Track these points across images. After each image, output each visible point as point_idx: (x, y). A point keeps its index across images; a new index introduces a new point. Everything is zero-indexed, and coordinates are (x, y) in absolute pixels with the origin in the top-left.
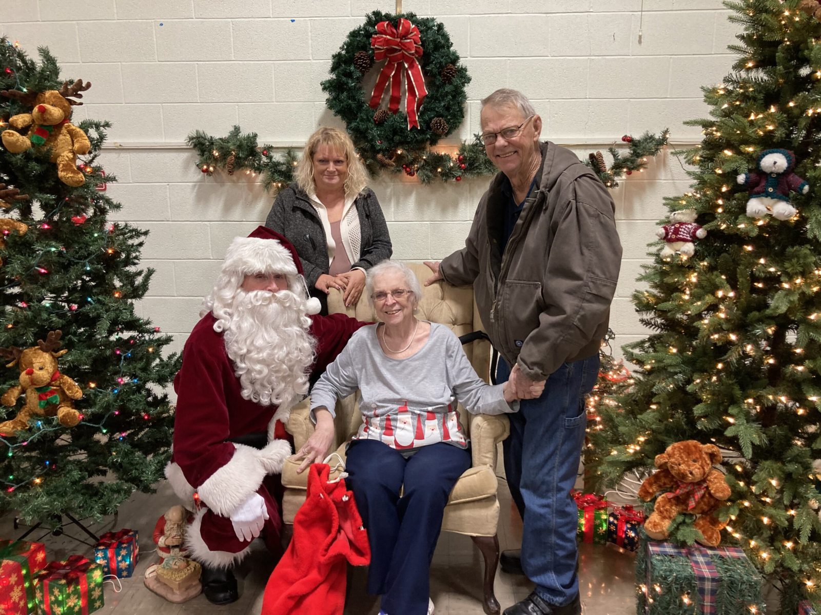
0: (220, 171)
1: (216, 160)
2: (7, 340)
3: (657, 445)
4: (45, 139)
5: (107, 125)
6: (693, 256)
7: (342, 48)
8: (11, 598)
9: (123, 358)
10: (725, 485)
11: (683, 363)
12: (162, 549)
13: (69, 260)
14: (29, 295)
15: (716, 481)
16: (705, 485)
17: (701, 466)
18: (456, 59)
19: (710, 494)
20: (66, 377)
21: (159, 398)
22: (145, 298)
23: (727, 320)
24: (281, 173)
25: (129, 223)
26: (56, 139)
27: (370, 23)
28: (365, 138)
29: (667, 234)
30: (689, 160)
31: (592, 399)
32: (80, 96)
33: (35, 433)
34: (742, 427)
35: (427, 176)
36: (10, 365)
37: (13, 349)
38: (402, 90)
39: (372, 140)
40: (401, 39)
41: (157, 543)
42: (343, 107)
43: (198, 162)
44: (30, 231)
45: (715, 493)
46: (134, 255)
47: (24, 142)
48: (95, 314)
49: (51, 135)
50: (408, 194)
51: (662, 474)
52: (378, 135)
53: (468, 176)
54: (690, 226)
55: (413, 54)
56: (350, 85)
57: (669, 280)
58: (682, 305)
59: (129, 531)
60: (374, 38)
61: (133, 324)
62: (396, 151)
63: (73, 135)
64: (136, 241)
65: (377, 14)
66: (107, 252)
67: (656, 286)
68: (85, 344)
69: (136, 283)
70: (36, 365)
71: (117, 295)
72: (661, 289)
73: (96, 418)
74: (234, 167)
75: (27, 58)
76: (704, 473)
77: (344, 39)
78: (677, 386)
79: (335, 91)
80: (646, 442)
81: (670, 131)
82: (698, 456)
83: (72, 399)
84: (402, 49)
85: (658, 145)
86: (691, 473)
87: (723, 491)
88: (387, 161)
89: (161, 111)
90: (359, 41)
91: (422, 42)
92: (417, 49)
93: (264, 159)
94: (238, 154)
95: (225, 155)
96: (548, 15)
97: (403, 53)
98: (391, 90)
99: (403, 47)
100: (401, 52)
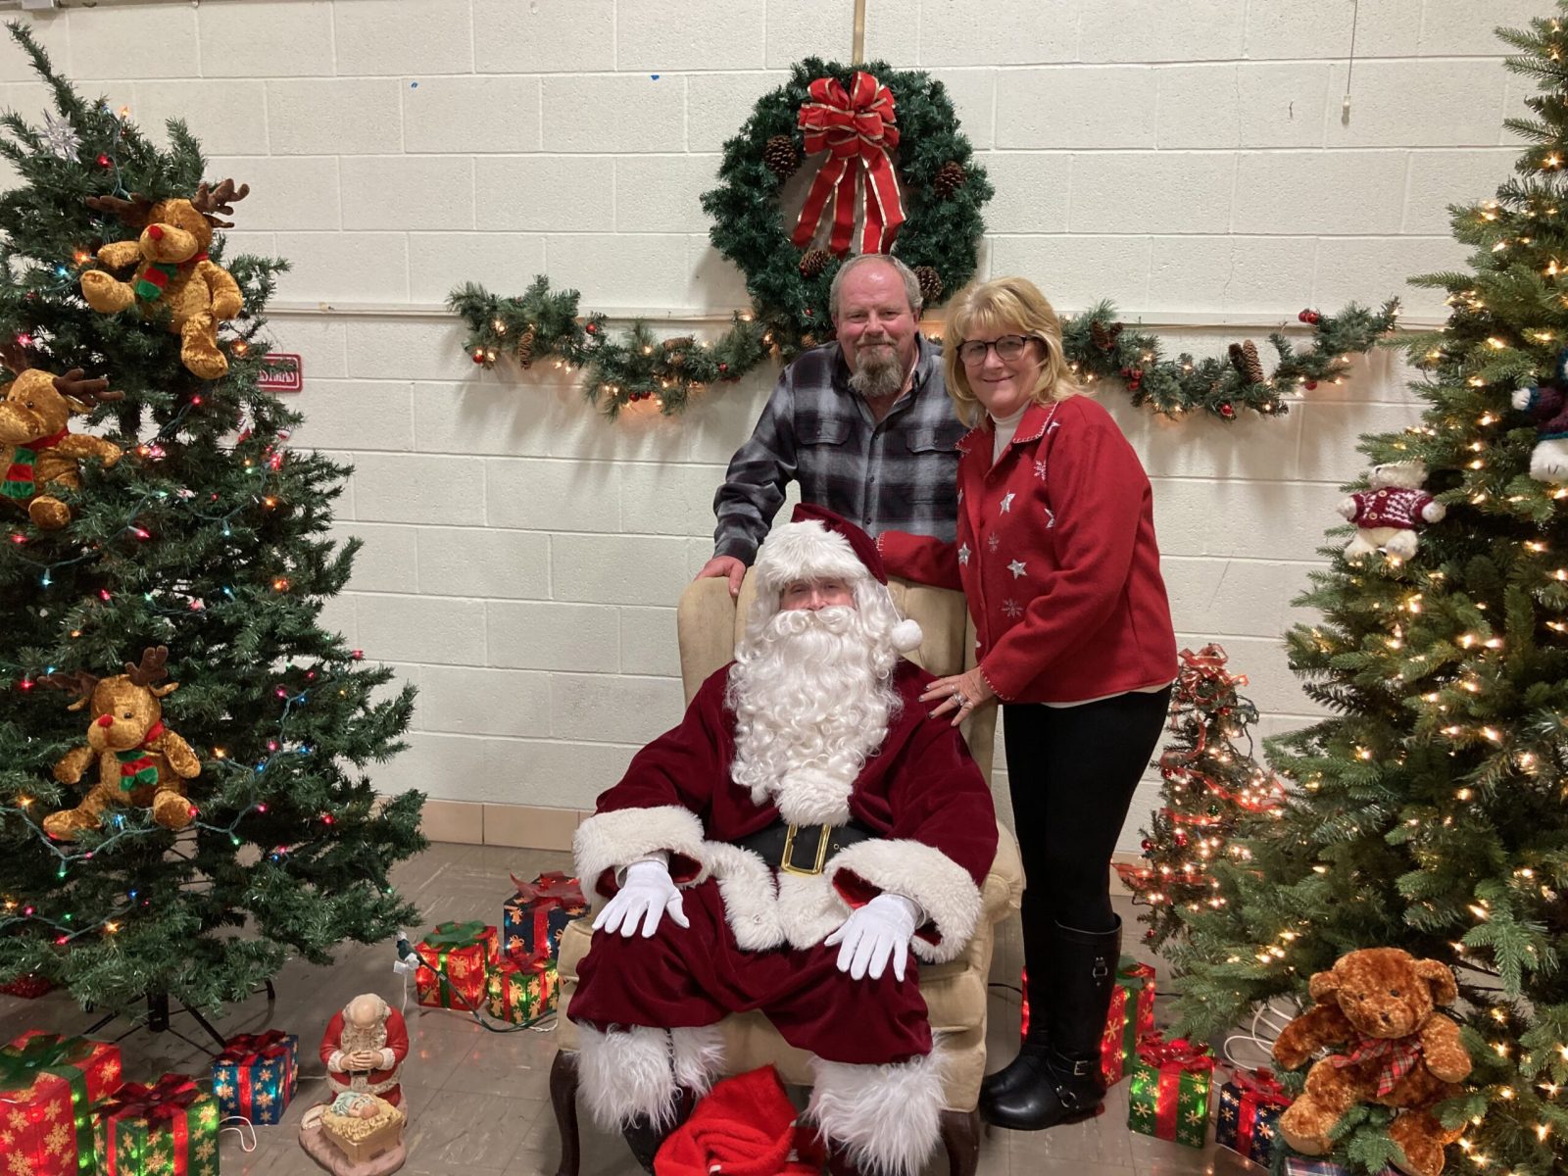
0: (509, 360)
1: (500, 339)
2: (71, 659)
3: (1319, 952)
4: (161, 290)
5: (282, 266)
6: (1414, 559)
7: (744, 130)
8: (45, 1146)
9: (288, 705)
10: (1460, 1052)
11: (1384, 781)
12: (335, 1075)
13: (195, 517)
14: (115, 579)
15: (1440, 1039)
16: (1417, 1047)
17: (1408, 1005)
18: (963, 152)
19: (1425, 1066)
20: (173, 734)
21: (353, 786)
22: (343, 593)
23: (1479, 698)
24: (618, 367)
25: (320, 452)
26: (181, 290)
27: (800, 81)
28: (781, 303)
29: (1360, 510)
30: (1416, 358)
31: (1204, 844)
32: (229, 211)
33: (110, 837)
34: (1504, 929)
36: (76, 706)
37: (81, 676)
38: (857, 213)
39: (793, 308)
40: (857, 112)
41: (325, 1062)
42: (740, 242)
43: (467, 341)
44: (127, 459)
45: (1434, 1067)
46: (319, 511)
47: (121, 294)
48: (233, 619)
49: (172, 282)
51: (1324, 1015)
52: (807, 299)
54: (1410, 496)
55: (878, 142)
56: (755, 201)
57: (1357, 606)
58: (1384, 661)
59: (283, 1035)
60: (805, 110)
61: (310, 642)
63: (212, 282)
65: (812, 63)
66: (262, 502)
67: (1338, 618)
68: (215, 675)
69: (326, 564)
70: (121, 710)
71: (278, 586)
72: (1348, 625)
73: (224, 815)
74: (532, 355)
75: (143, 138)
76: (1416, 1022)
77: (746, 112)
78: (1367, 829)
79: (726, 212)
80: (1299, 943)
81: (1402, 301)
82: (1404, 984)
83: (182, 778)
84: (858, 131)
85: (1375, 331)
87: (1452, 1064)
89: (406, 245)
90: (776, 115)
91: (897, 117)
92: (888, 132)
93: (589, 341)
94: (541, 330)
95: (517, 330)
96: (1155, 66)
97: (859, 139)
98: (835, 212)
99: (859, 127)
100: (856, 138)
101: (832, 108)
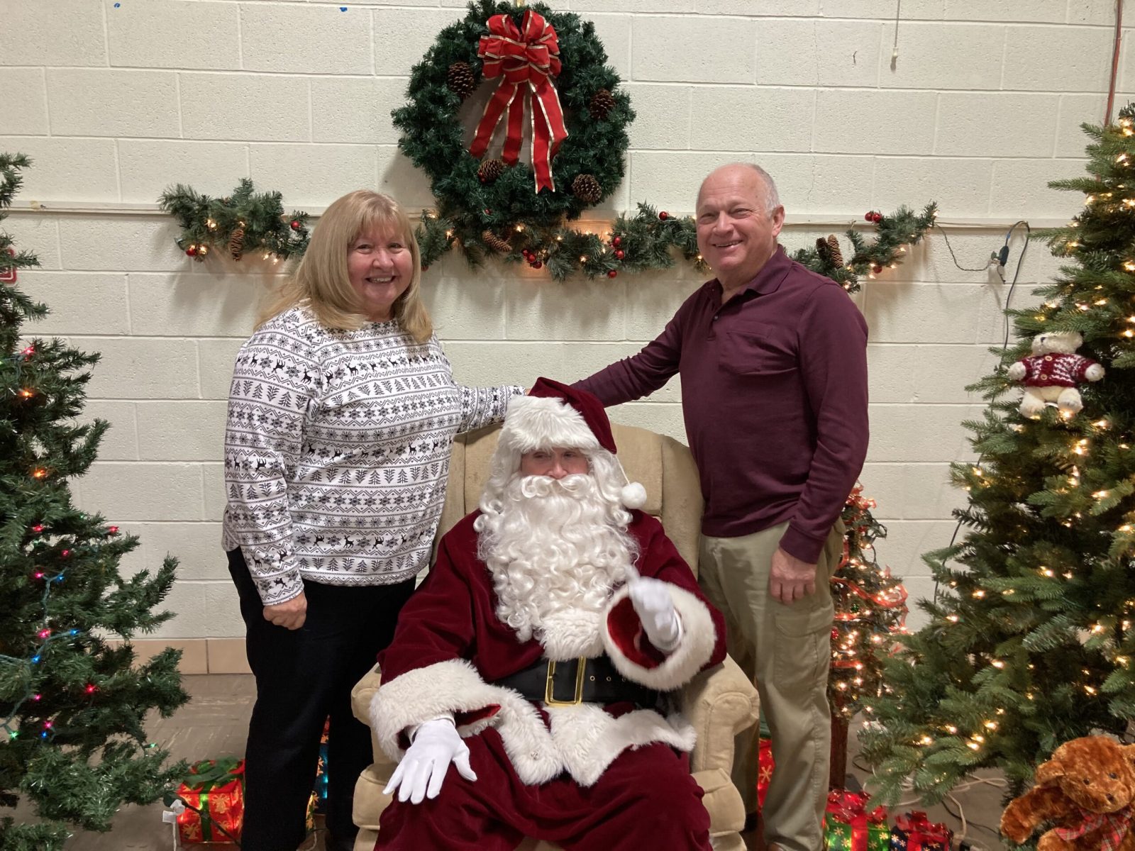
0: (217, 253)
1: (211, 234)
7: (427, 57)
9: (48, 585)
18: (613, 81)
21: (115, 653)
22: (90, 473)
25: (61, 340)
27: (473, 16)
28: (464, 205)
35: (563, 268)
38: (526, 129)
39: (475, 208)
42: (429, 152)
43: (179, 237)
46: (72, 398)
50: (529, 297)
52: (485, 201)
53: (628, 269)
54: (1071, 361)
55: (546, 70)
56: (440, 118)
57: (1042, 452)
60: (483, 41)
61: (71, 523)
62: (513, 226)
64: (74, 373)
65: (486, 2)
66: (20, 396)
69: (75, 447)
71: (39, 475)
74: (243, 248)
76: (1130, 796)
77: (432, 41)
79: (415, 126)
82: (1119, 767)
84: (529, 60)
85: (920, 228)
86: (1111, 799)
88: (500, 243)
89: (116, 150)
90: (458, 45)
91: (560, 50)
92: (553, 63)
93: (294, 235)
94: (252, 226)
95: (227, 227)
96: (754, 19)
97: (530, 67)
98: (507, 128)
99: (530, 57)
100: (527, 66)
101: (508, 40)
